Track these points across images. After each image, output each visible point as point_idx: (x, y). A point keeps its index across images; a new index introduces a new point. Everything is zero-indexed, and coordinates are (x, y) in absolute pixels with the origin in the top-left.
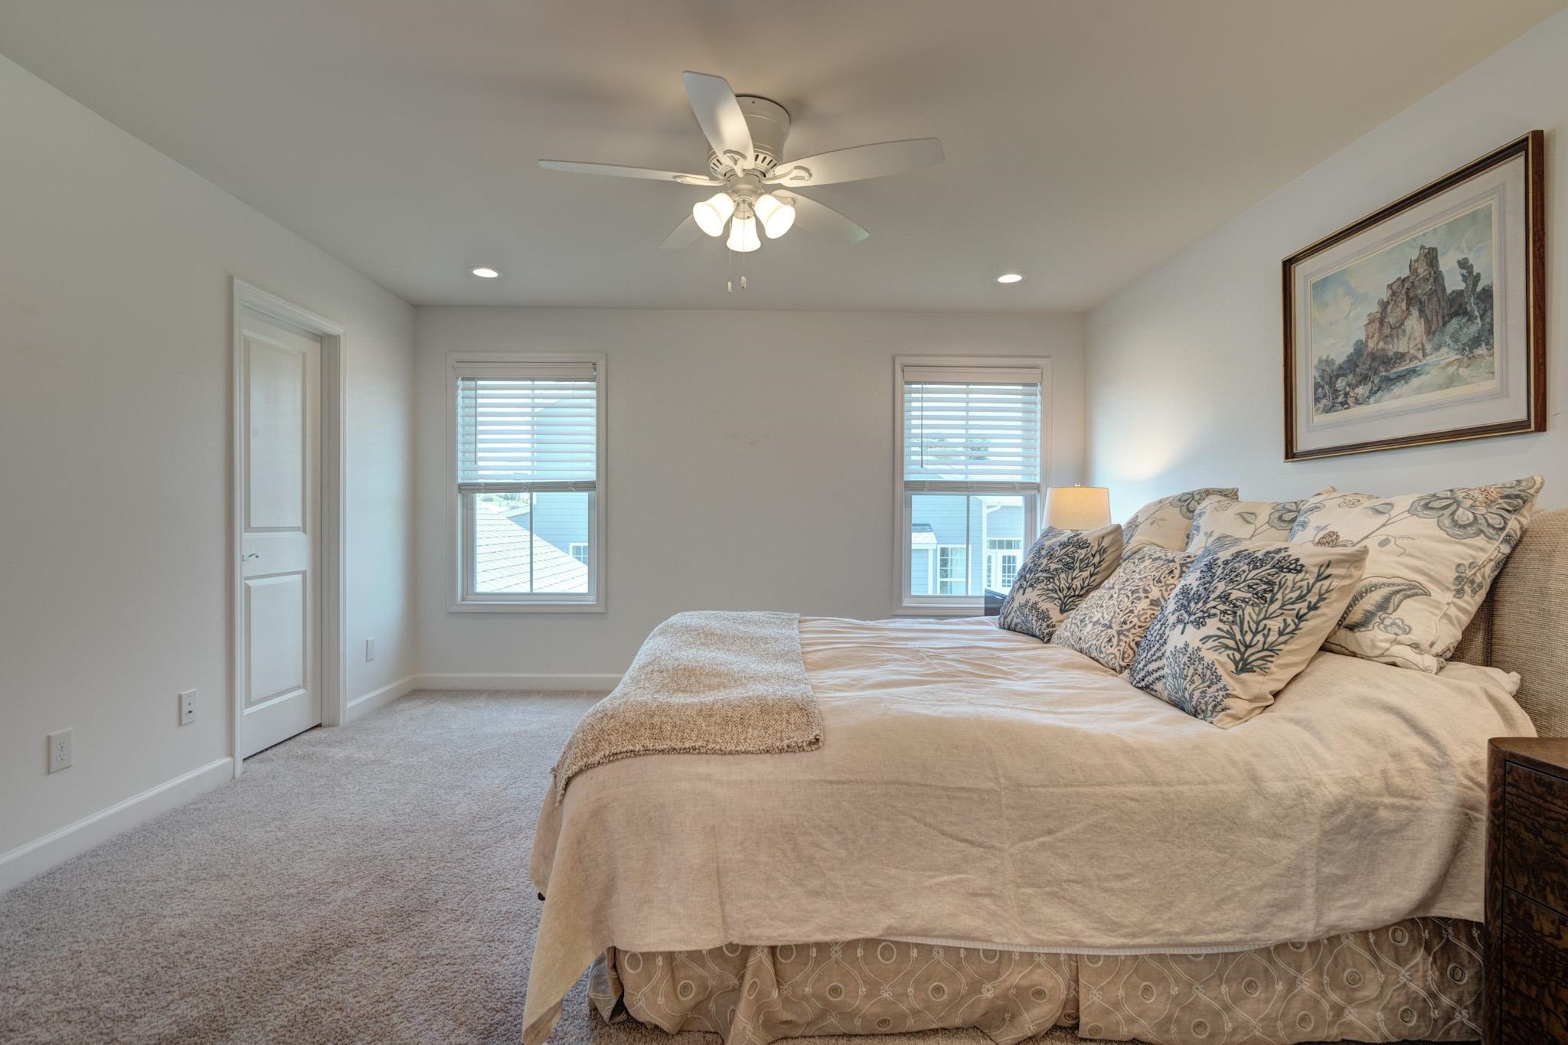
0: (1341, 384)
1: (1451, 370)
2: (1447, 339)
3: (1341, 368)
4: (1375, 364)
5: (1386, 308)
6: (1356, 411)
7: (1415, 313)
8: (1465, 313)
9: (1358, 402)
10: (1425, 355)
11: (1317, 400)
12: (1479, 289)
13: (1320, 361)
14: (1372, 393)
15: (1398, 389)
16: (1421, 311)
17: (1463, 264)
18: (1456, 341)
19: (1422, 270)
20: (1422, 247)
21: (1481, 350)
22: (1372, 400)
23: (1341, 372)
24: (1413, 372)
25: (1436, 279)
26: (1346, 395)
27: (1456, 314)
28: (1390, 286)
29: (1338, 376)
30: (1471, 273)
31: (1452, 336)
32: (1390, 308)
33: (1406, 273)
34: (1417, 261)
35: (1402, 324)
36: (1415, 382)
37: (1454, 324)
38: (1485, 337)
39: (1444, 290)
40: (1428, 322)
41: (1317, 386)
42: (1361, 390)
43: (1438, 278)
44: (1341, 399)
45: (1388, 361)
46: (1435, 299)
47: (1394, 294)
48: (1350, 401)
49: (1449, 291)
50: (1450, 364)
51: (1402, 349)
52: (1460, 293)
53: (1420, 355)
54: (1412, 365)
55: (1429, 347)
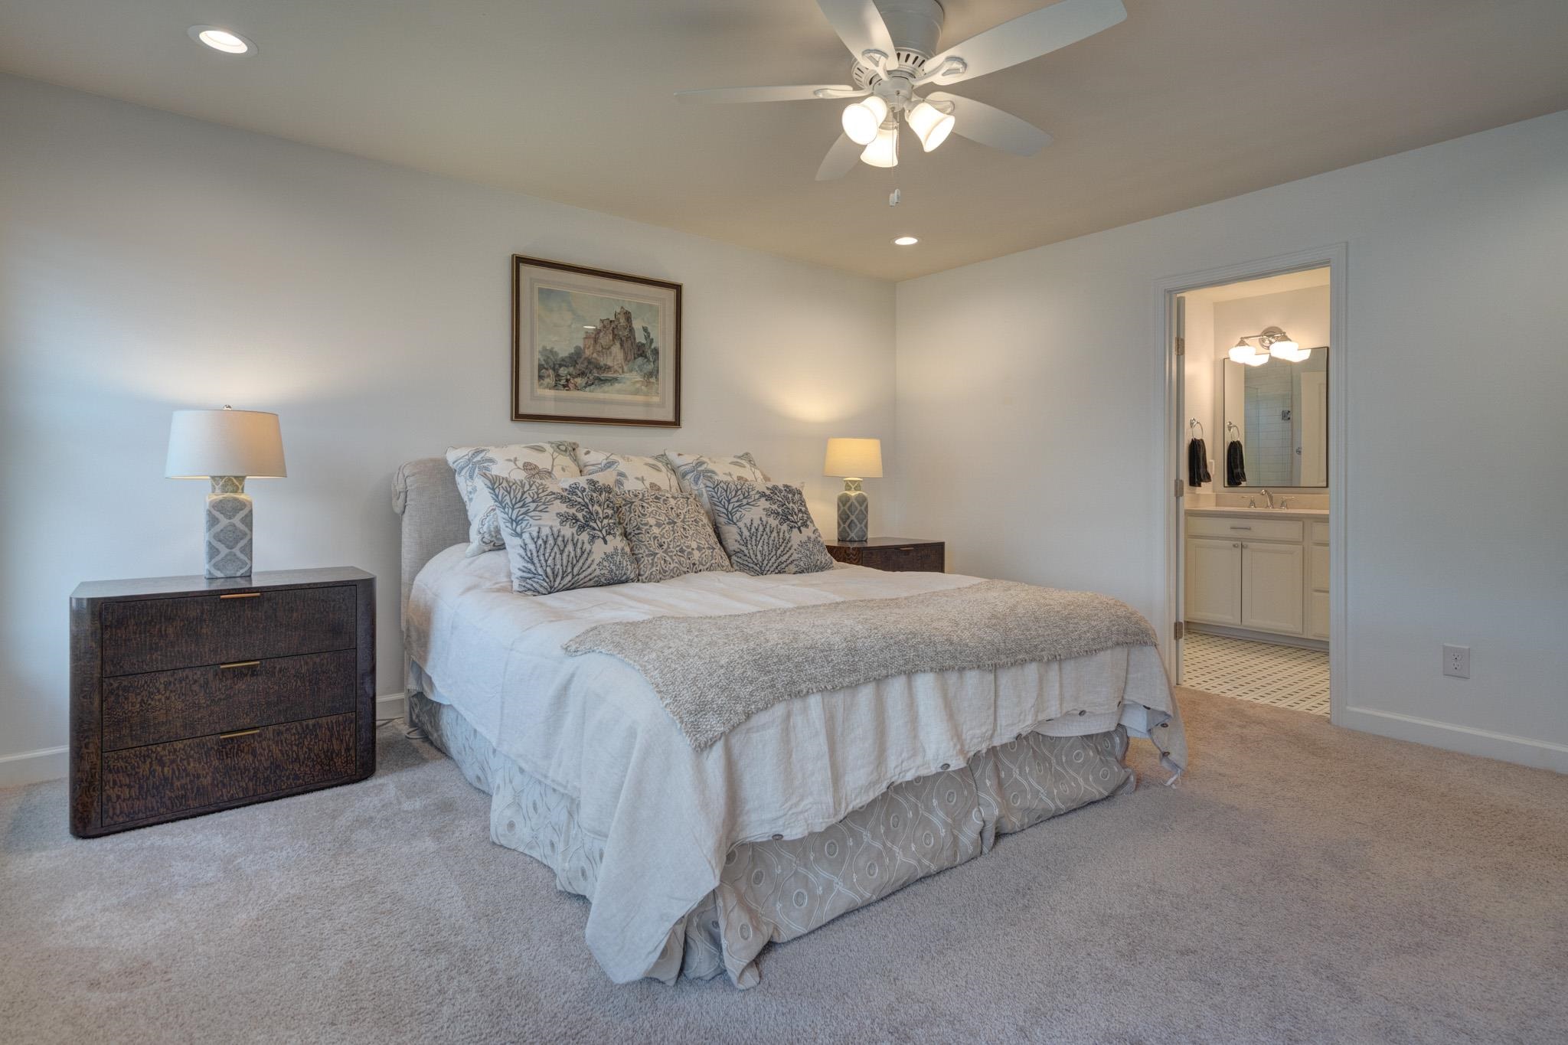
0: (563, 371)
1: (638, 385)
2: (636, 367)
3: (563, 360)
4: (591, 367)
5: (598, 333)
6: (574, 394)
7: (618, 345)
8: (646, 357)
9: (576, 388)
10: (623, 372)
11: (541, 377)
12: (653, 347)
13: (544, 349)
14: (587, 385)
15: (606, 387)
16: (622, 345)
17: (645, 329)
18: (641, 371)
19: (622, 321)
20: (622, 308)
21: (653, 380)
22: (587, 389)
23: (563, 363)
24: (616, 379)
25: (630, 330)
26: (567, 380)
27: (641, 355)
28: (602, 321)
29: (561, 366)
30: (649, 336)
31: (639, 366)
32: (601, 334)
33: (612, 318)
34: (619, 314)
35: (609, 348)
36: (617, 386)
37: (640, 360)
38: (653, 374)
39: (635, 339)
40: (625, 353)
41: (541, 367)
42: (579, 381)
43: (631, 330)
44: (563, 382)
45: (599, 367)
46: (630, 342)
47: (604, 327)
48: (570, 385)
49: (637, 341)
50: (637, 382)
51: (609, 363)
52: (643, 345)
53: (621, 371)
54: (615, 375)
55: (626, 368)
